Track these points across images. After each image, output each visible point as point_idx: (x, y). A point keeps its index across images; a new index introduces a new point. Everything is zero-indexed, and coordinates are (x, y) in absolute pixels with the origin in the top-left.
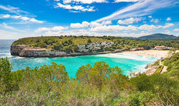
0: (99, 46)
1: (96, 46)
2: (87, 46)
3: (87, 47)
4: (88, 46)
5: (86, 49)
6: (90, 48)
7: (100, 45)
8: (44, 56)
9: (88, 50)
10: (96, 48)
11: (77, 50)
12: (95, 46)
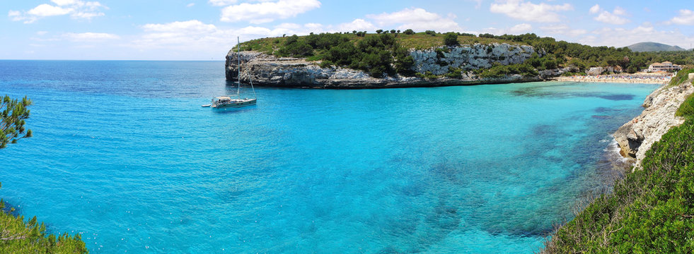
0: (484, 58)
1: (476, 58)
2: (443, 56)
3: (443, 59)
4: (445, 55)
5: (438, 67)
6: (452, 63)
7: (490, 55)
8: (299, 82)
9: (445, 68)
10: (476, 62)
11: (408, 68)
12: (471, 56)
